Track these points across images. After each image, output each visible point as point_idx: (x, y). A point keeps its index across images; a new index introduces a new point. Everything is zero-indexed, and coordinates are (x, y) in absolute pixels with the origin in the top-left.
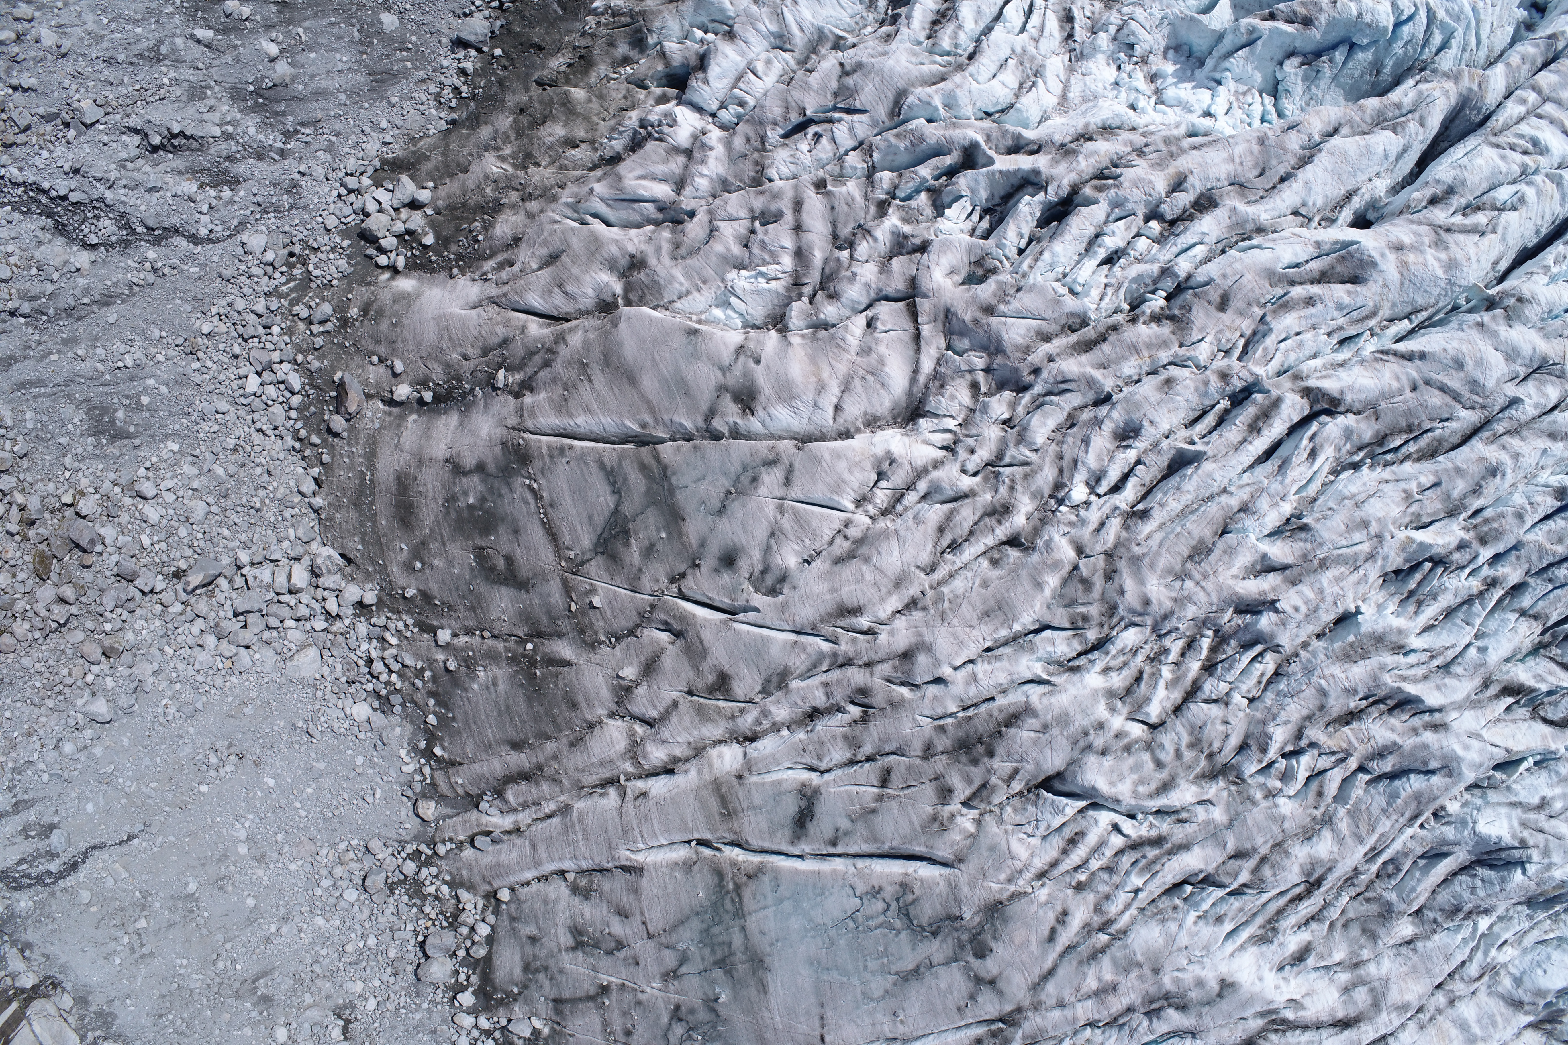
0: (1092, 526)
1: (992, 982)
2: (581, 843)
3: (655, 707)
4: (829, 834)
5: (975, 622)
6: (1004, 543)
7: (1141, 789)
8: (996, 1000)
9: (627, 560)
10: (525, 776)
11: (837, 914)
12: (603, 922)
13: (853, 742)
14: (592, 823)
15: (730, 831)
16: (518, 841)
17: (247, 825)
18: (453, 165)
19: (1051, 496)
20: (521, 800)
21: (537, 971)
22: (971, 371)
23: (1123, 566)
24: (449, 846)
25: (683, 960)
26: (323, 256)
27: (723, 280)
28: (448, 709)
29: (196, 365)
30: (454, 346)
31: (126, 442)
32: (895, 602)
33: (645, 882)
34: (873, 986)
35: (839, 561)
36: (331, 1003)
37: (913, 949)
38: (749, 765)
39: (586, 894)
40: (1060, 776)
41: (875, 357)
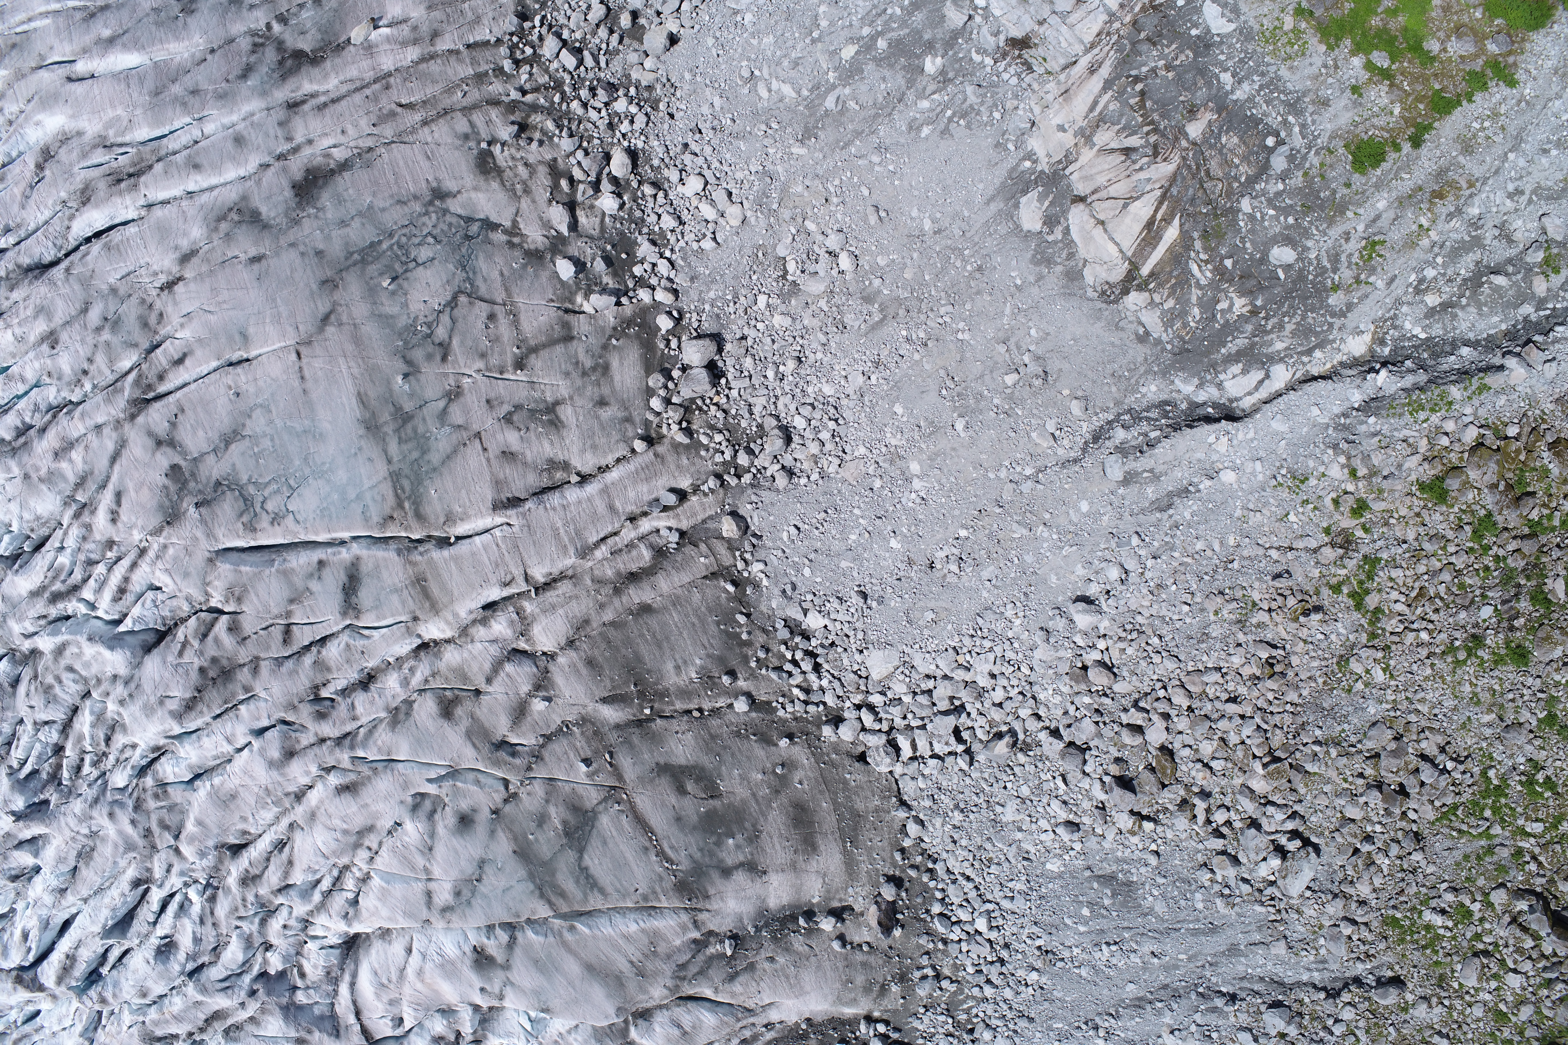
1: (159, 443)
2: (559, 524)
4: (327, 573)
5: (240, 789)
8: (152, 426)
10: (633, 577)
12: (529, 442)
14: (551, 548)
17: (913, 495)
22: (308, 988)
24: (705, 488)
26: (941, 1030)
29: (1039, 942)
30: (783, 969)
31: (1100, 873)
33: (489, 496)
34: (262, 421)
36: (802, 299)
38: (409, 632)
39: (553, 465)
40: (148, 649)
41: (385, 999)
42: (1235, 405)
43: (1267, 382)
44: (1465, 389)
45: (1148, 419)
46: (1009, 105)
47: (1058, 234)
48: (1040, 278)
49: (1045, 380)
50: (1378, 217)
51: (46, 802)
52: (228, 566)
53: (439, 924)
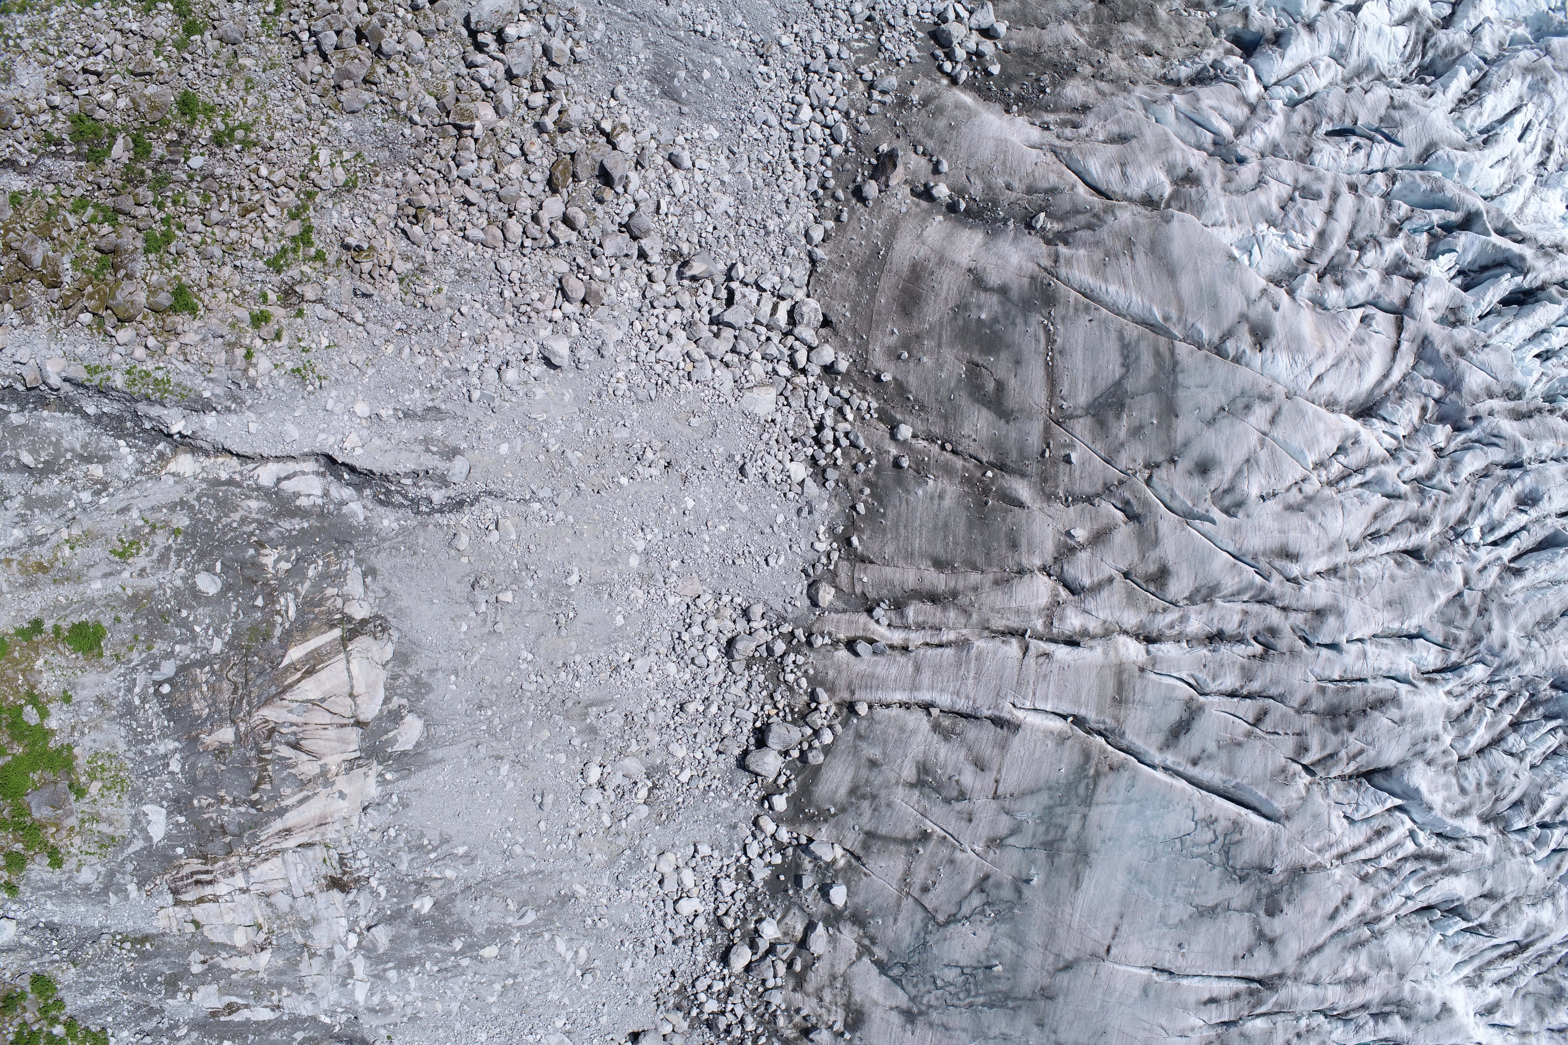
0: (1479, 566)
1: (1271, 942)
2: (971, 681)
3: (1091, 575)
4: (1195, 752)
5: (1380, 607)
6: (1406, 552)
7: (1448, 805)
8: (1268, 960)
9: (1114, 431)
10: (934, 598)
11: (1171, 831)
12: (955, 767)
13: (1248, 675)
14: (990, 665)
15: (1116, 719)
16: (901, 659)
17: (649, 537)
18: (1030, 17)
19: (1452, 528)
20: (921, 619)
21: (863, 797)
23: (1493, 607)
24: (827, 640)
25: (1015, 831)
26: (896, 34)
27: (1254, 228)
28: (881, 504)
29: (763, 69)
30: (1004, 172)
31: (674, 104)
32: (1322, 564)
33: (1016, 741)
34: (1172, 912)
35: (1289, 508)
36: (649, 760)
37: (1219, 888)
38: (1154, 662)
39: (946, 735)
40: (1386, 771)
41: (1365, 348)
42: (322, 469)
43: (282, 475)
44: (108, 379)
45: (405, 497)
46: (377, 836)
47: (396, 701)
48: (432, 671)
49: (477, 581)
50: (106, 575)
51: (1553, 686)
52: (1276, 805)
53: (1280, 390)
